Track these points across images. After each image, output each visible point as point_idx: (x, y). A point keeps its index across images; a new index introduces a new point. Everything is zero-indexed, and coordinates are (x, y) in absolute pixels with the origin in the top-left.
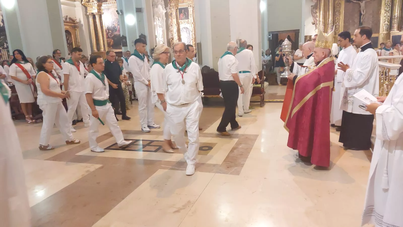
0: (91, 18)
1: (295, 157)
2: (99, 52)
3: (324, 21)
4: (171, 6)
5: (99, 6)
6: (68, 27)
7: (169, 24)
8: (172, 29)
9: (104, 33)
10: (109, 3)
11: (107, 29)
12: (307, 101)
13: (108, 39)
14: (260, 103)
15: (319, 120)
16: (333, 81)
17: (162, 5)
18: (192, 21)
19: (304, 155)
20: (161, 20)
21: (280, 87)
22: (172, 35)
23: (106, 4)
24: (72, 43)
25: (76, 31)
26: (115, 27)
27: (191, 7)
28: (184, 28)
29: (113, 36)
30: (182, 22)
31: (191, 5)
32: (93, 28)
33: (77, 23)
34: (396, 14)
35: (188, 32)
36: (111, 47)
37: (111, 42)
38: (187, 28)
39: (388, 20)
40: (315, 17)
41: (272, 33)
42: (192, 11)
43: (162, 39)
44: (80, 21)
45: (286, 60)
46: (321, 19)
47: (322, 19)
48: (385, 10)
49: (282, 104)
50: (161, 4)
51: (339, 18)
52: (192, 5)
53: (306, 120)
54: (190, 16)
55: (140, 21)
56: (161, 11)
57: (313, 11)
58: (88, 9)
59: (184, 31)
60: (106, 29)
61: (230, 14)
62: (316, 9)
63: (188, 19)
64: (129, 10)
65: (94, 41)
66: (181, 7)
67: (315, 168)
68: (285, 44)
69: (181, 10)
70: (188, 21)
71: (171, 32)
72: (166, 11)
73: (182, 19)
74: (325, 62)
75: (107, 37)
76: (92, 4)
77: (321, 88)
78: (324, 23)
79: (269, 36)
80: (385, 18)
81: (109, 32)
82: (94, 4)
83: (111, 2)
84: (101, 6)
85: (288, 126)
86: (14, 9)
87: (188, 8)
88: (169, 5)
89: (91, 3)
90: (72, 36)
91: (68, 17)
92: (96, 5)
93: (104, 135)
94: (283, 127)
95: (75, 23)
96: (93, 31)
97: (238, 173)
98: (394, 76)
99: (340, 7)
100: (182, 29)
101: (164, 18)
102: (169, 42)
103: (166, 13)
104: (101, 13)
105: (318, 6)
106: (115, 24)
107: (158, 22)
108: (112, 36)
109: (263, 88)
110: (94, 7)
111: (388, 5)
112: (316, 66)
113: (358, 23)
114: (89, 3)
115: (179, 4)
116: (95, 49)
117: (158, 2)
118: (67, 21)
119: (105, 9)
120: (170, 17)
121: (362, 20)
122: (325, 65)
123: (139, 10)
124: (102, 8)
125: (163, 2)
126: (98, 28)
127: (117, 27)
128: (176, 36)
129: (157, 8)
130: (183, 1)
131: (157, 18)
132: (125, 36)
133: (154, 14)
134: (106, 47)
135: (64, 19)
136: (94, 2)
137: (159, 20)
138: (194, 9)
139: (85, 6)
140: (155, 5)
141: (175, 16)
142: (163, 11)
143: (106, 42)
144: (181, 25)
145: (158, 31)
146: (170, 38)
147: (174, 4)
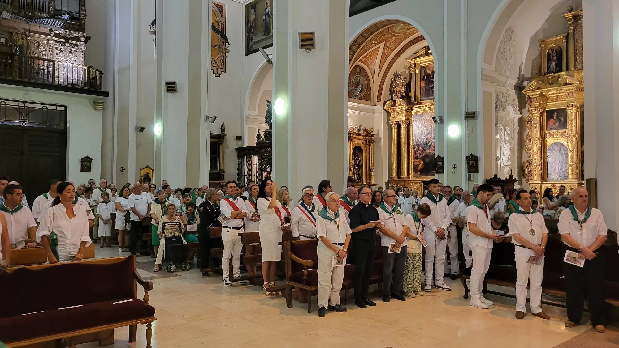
0: (394, 128)
2: (399, 179)
4: (532, 106)
5: (409, 111)
7: (525, 137)
8: (530, 146)
9: (411, 151)
10: (424, 105)
11: (417, 145)
13: (416, 160)
17: (514, 106)
18: (574, 133)
20: (509, 131)
22: (529, 157)
23: (419, 107)
24: (363, 164)
25: (371, 147)
26: (429, 142)
27: (574, 107)
28: (555, 144)
29: (424, 155)
30: (552, 134)
31: (572, 103)
32: (395, 143)
33: (374, 136)
35: (564, 152)
36: (419, 173)
37: (419, 164)
38: (561, 145)
42: (574, 115)
43: (509, 163)
44: (378, 133)
50: (512, 105)
52: (575, 103)
56: (511, 116)
58: (391, 116)
59: (555, 151)
60: (415, 145)
64: (454, 117)
65: (395, 162)
66: (552, 108)
69: (550, 114)
70: (565, 131)
71: (528, 152)
72: (520, 116)
73: (551, 129)
75: (415, 156)
76: (399, 108)
81: (418, 150)
82: (402, 108)
83: (427, 105)
84: (412, 110)
86: (287, 118)
87: (566, 109)
88: (527, 106)
89: (397, 107)
90: (364, 155)
91: (362, 128)
92: (405, 109)
95: (370, 136)
96: (394, 147)
100: (552, 145)
101: (515, 127)
102: (524, 168)
103: (521, 121)
104: (410, 120)
106: (428, 137)
107: (503, 134)
108: (421, 156)
110: (400, 113)
114: (393, 108)
115: (547, 104)
116: (394, 175)
117: (507, 101)
118: (360, 133)
119: (417, 115)
123: (470, 116)
124: (413, 113)
125: (517, 100)
126: (403, 143)
127: (430, 143)
128: (536, 158)
129: (505, 111)
130: (557, 98)
131: (502, 127)
132: (441, 156)
133: (497, 121)
134: (412, 172)
135: (356, 131)
136: (402, 105)
137: (505, 130)
138: (579, 110)
139: (388, 112)
140: (501, 107)
141: (539, 124)
142: (516, 115)
143: (412, 165)
144: (550, 139)
145: (503, 149)
146: (525, 161)
147: (538, 103)
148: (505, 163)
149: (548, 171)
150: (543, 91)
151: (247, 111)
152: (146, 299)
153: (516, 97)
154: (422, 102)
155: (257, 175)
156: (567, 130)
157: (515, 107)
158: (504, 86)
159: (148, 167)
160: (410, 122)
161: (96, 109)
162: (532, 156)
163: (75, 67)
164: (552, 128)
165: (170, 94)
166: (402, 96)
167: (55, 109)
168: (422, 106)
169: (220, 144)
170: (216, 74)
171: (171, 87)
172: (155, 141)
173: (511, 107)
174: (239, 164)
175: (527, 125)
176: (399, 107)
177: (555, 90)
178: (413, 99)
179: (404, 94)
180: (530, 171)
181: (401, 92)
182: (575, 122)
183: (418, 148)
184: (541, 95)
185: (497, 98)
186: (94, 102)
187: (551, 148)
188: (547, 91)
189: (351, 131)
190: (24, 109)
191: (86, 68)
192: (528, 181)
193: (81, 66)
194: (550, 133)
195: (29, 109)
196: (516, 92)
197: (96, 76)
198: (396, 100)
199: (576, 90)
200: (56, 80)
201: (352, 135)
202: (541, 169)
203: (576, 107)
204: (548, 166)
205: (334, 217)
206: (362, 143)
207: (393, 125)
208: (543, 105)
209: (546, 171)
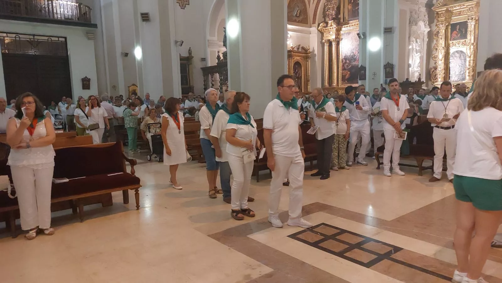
0: (326, 46)
2: (330, 87)
4: (439, 21)
5: (338, 31)
7: (433, 47)
8: (436, 54)
9: (340, 64)
10: (351, 25)
13: (344, 71)
17: (424, 22)
18: (472, 41)
20: (420, 42)
22: (435, 63)
23: (347, 27)
24: (301, 76)
25: (308, 62)
26: (355, 55)
28: (457, 52)
29: (350, 67)
31: (472, 17)
32: (327, 58)
33: (310, 53)
35: (463, 58)
36: (346, 81)
37: (346, 75)
38: (462, 52)
42: (473, 26)
43: (419, 69)
44: (314, 51)
50: (423, 20)
52: (475, 16)
54: (469, 34)
55: (387, 45)
56: (422, 30)
58: (324, 36)
59: (456, 57)
60: (343, 59)
63: (466, 38)
64: (374, 32)
65: (327, 74)
66: (455, 22)
69: (454, 26)
70: (465, 41)
71: (435, 59)
72: (429, 30)
73: (454, 40)
75: (343, 68)
81: (346, 63)
82: (333, 28)
83: (354, 24)
84: (341, 30)
86: (238, 38)
87: (467, 22)
88: (435, 21)
89: (329, 28)
90: (303, 69)
91: (301, 46)
92: (335, 29)
95: (308, 53)
96: (326, 62)
100: (454, 53)
101: (425, 39)
102: (430, 74)
103: (430, 34)
104: (339, 38)
106: (354, 51)
107: (414, 45)
108: (348, 68)
110: (331, 33)
114: (326, 28)
115: (452, 18)
116: (326, 84)
117: (419, 17)
118: (299, 51)
119: (345, 33)
120: (435, 38)
123: (388, 31)
124: (342, 32)
125: (427, 16)
126: (333, 57)
127: (356, 57)
128: (441, 64)
129: (417, 26)
130: (460, 13)
131: (414, 39)
132: (364, 66)
133: (410, 34)
134: (340, 81)
135: (296, 49)
136: (332, 26)
137: (417, 42)
138: (477, 22)
140: (414, 22)
141: (444, 36)
142: (426, 29)
143: (340, 75)
144: (453, 48)
145: (414, 58)
146: (432, 67)
147: (444, 18)
148: (416, 69)
149: (450, 74)
150: (449, 7)
151: (208, 37)
152: (133, 172)
153: (426, 14)
154: (349, 22)
155: (219, 89)
156: (467, 40)
157: (426, 22)
158: (417, 4)
159: (134, 85)
160: (339, 41)
161: (89, 39)
162: (437, 63)
163: (69, 5)
164: (455, 38)
165: (144, 23)
166: (333, 18)
167: (58, 40)
168: (349, 26)
169: (189, 65)
170: (182, 6)
171: (145, 17)
172: (136, 63)
173: (422, 22)
174: (204, 81)
176: (330, 27)
177: (458, 6)
178: (342, 20)
179: (334, 16)
180: (436, 75)
181: (332, 15)
182: (474, 32)
183: (346, 61)
184: (447, 11)
185: (411, 15)
186: (87, 33)
187: (453, 56)
188: (452, 7)
189: (291, 49)
190: (34, 41)
191: (77, 5)
192: (433, 83)
193: (73, 4)
194: (453, 43)
195: (37, 41)
196: (426, 9)
197: (86, 12)
198: (328, 21)
199: (476, 5)
200: (56, 16)
201: (292, 53)
202: (445, 73)
203: (475, 19)
204: (450, 70)
206: (300, 59)
207: (326, 43)
208: (448, 19)
209: (448, 74)
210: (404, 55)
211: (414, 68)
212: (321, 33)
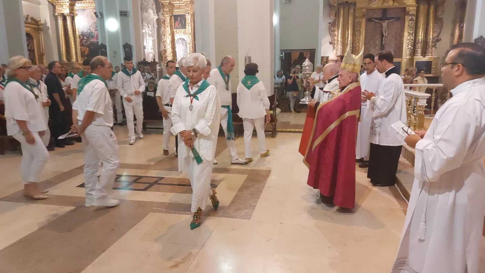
0: (60, 19)
1: (315, 198)
2: (69, 62)
3: (343, 41)
4: (165, 11)
5: (72, 6)
6: (28, 29)
7: (161, 33)
8: (165, 39)
9: (77, 40)
10: (85, 2)
11: (81, 35)
12: (330, 132)
13: (82, 47)
14: (271, 133)
15: (344, 154)
16: (359, 110)
17: (153, 10)
18: (190, 32)
19: (326, 195)
20: (151, 27)
21: (293, 114)
22: (165, 47)
24: (34, 50)
25: (40, 35)
26: (92, 33)
27: (189, 14)
28: (180, 39)
29: (88, 43)
30: (178, 32)
31: (188, 11)
32: (63, 33)
33: (42, 25)
34: (420, 37)
35: (185, 44)
37: (85, 52)
38: (184, 39)
39: (412, 44)
40: (332, 36)
41: (285, 51)
42: (190, 19)
43: (152, 51)
44: (46, 23)
45: (306, 83)
46: (339, 39)
47: (341, 39)
48: (409, 33)
49: (301, 134)
50: (152, 8)
51: (359, 38)
52: (190, 12)
53: (329, 154)
55: (124, 26)
56: (151, 17)
57: (331, 30)
58: (56, 8)
59: (180, 43)
61: (238, 26)
62: (333, 27)
63: (185, 28)
64: (111, 13)
65: (64, 49)
66: (177, 13)
67: (338, 210)
68: (306, 65)
69: (176, 17)
70: (185, 31)
71: (164, 43)
72: (158, 17)
73: (177, 28)
74: (351, 87)
75: (81, 44)
76: (63, 2)
77: (346, 117)
78: (343, 43)
79: (281, 55)
80: (408, 41)
81: (84, 39)
82: (65, 2)
83: (88, 2)
84: (75, 5)
85: (308, 161)
87: (184, 15)
88: (162, 11)
90: (35, 41)
91: (30, 16)
92: (68, 4)
93: (77, 168)
94: (302, 162)
95: (39, 25)
96: (62, 37)
97: (248, 217)
98: (423, 106)
99: (360, 27)
100: (178, 40)
101: (155, 25)
102: (161, 54)
103: (158, 20)
104: (74, 13)
105: (337, 23)
106: (91, 28)
107: (147, 29)
109: (275, 116)
110: (64, 7)
111: (411, 27)
112: (341, 91)
113: (380, 45)
115: (174, 10)
116: (64, 59)
117: (148, 5)
118: (28, 21)
119: (79, 9)
120: (163, 25)
121: (383, 42)
122: (350, 91)
123: (123, 14)
124: (76, 8)
125: (154, 5)
126: (70, 33)
127: (94, 33)
128: (169, 48)
129: (147, 13)
130: (179, 7)
131: (146, 25)
132: (104, 43)
133: (142, 20)
134: (80, 57)
137: (148, 27)
138: (192, 17)
139: (52, 4)
140: (144, 9)
141: (169, 24)
142: (155, 16)
143: (79, 51)
144: (176, 35)
145: (148, 41)
146: (163, 50)
147: (168, 9)
148: (150, 51)
149: (176, 57)
150: (171, 1)
153: (154, 3)
160: (74, 16)
162: (166, 46)
168: (83, 3)
173: (151, 10)
175: (162, 24)
177: (178, 1)
180: (166, 57)
182: (190, 24)
183: (83, 37)
184: (170, 3)
185: (142, 2)
187: (178, 41)
188: (173, 1)
194: (176, 31)
199: (190, 3)
202: (173, 56)
203: (191, 14)
204: (176, 54)
205: (37, 84)
206: (31, 31)
207: (59, 17)
208: (171, 11)
209: (175, 57)
210: (139, 38)
211: (149, 50)
212: (53, 6)
